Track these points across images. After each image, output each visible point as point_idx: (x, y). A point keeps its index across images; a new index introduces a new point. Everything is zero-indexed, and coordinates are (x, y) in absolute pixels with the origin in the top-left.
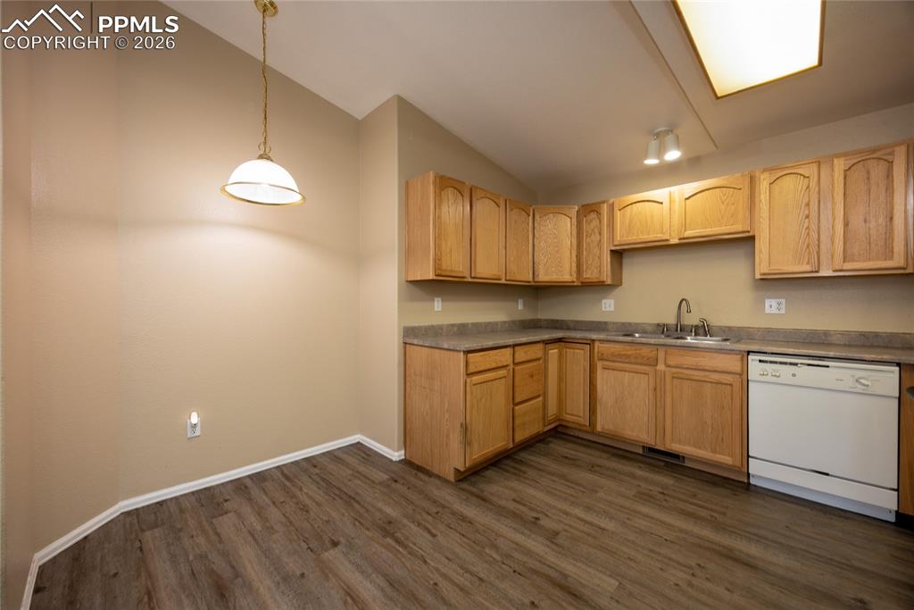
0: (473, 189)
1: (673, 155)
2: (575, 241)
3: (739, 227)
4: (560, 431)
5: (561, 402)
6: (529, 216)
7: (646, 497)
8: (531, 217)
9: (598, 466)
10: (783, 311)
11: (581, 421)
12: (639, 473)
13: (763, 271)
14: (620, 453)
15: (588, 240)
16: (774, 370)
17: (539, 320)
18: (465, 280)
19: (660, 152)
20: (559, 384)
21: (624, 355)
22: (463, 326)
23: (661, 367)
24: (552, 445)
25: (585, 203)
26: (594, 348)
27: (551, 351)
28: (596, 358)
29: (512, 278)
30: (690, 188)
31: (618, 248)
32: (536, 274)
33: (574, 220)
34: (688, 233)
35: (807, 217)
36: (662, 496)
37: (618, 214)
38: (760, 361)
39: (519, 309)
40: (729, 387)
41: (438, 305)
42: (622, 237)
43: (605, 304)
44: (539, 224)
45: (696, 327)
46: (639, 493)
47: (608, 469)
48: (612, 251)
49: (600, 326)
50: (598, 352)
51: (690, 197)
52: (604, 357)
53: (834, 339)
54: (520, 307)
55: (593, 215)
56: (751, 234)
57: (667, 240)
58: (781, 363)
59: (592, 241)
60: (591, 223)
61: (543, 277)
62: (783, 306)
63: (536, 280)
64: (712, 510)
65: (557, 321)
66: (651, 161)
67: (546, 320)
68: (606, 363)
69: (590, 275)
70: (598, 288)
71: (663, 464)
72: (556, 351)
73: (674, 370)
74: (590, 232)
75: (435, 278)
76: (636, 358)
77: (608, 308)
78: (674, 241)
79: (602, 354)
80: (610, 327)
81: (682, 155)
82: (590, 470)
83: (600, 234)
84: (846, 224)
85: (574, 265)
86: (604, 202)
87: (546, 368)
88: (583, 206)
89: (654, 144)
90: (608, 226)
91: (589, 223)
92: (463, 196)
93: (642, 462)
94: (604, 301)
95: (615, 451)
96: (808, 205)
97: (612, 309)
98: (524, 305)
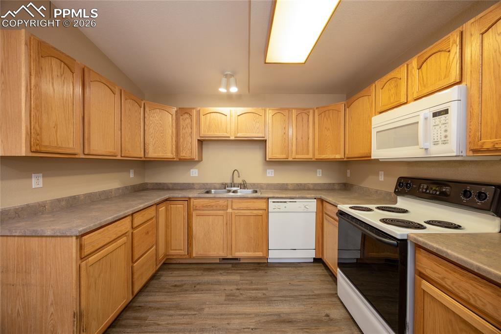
0: (86, 70)
1: (234, 90)
2: (174, 130)
3: (260, 135)
4: (168, 264)
5: (167, 244)
6: (141, 107)
7: (231, 298)
8: (142, 109)
9: (199, 284)
10: (273, 175)
11: (182, 252)
12: (222, 278)
13: (270, 157)
14: (208, 266)
15: (184, 131)
16: (278, 206)
17: (147, 184)
18: (77, 156)
19: (228, 86)
20: (166, 231)
21: (209, 206)
22: (74, 198)
23: (230, 210)
24: (162, 278)
25: (180, 107)
26: (190, 203)
27: (160, 209)
28: (192, 209)
29: (127, 155)
30: (240, 110)
31: (202, 138)
32: (147, 151)
33: (174, 116)
34: (239, 135)
35: (285, 133)
36: (238, 291)
37: (202, 118)
38: (273, 202)
39: (131, 178)
40: (261, 217)
41: (37, 181)
42: (205, 133)
43: (193, 172)
44: (148, 115)
45: (241, 184)
46: (227, 296)
47: (204, 284)
48: (198, 140)
49: (189, 187)
50: (193, 205)
51: (241, 115)
52: (197, 208)
53: (289, 187)
54: (132, 175)
55: (187, 116)
56: (265, 139)
57: (229, 137)
58: (281, 202)
59: (186, 132)
60: (185, 121)
61: (152, 154)
62: (273, 173)
63: (146, 156)
64: (262, 289)
65: (160, 183)
66: (223, 90)
67: (151, 184)
68: (199, 212)
69: (185, 154)
70: (190, 162)
71: (230, 266)
72: (164, 208)
73: (236, 211)
74: (185, 126)
75: (31, 154)
76: (216, 206)
77: (194, 175)
78: (232, 138)
79: (196, 207)
80: (196, 186)
81: (238, 91)
82: (194, 291)
83: (191, 129)
84: (297, 139)
85: (174, 146)
86: (194, 109)
87: (157, 222)
88: (180, 108)
89: (224, 80)
90: (196, 124)
91: (184, 120)
92: (73, 73)
93: (221, 269)
94: (191, 170)
95: (204, 266)
96: (285, 128)
97: (197, 175)
98: (135, 173)
